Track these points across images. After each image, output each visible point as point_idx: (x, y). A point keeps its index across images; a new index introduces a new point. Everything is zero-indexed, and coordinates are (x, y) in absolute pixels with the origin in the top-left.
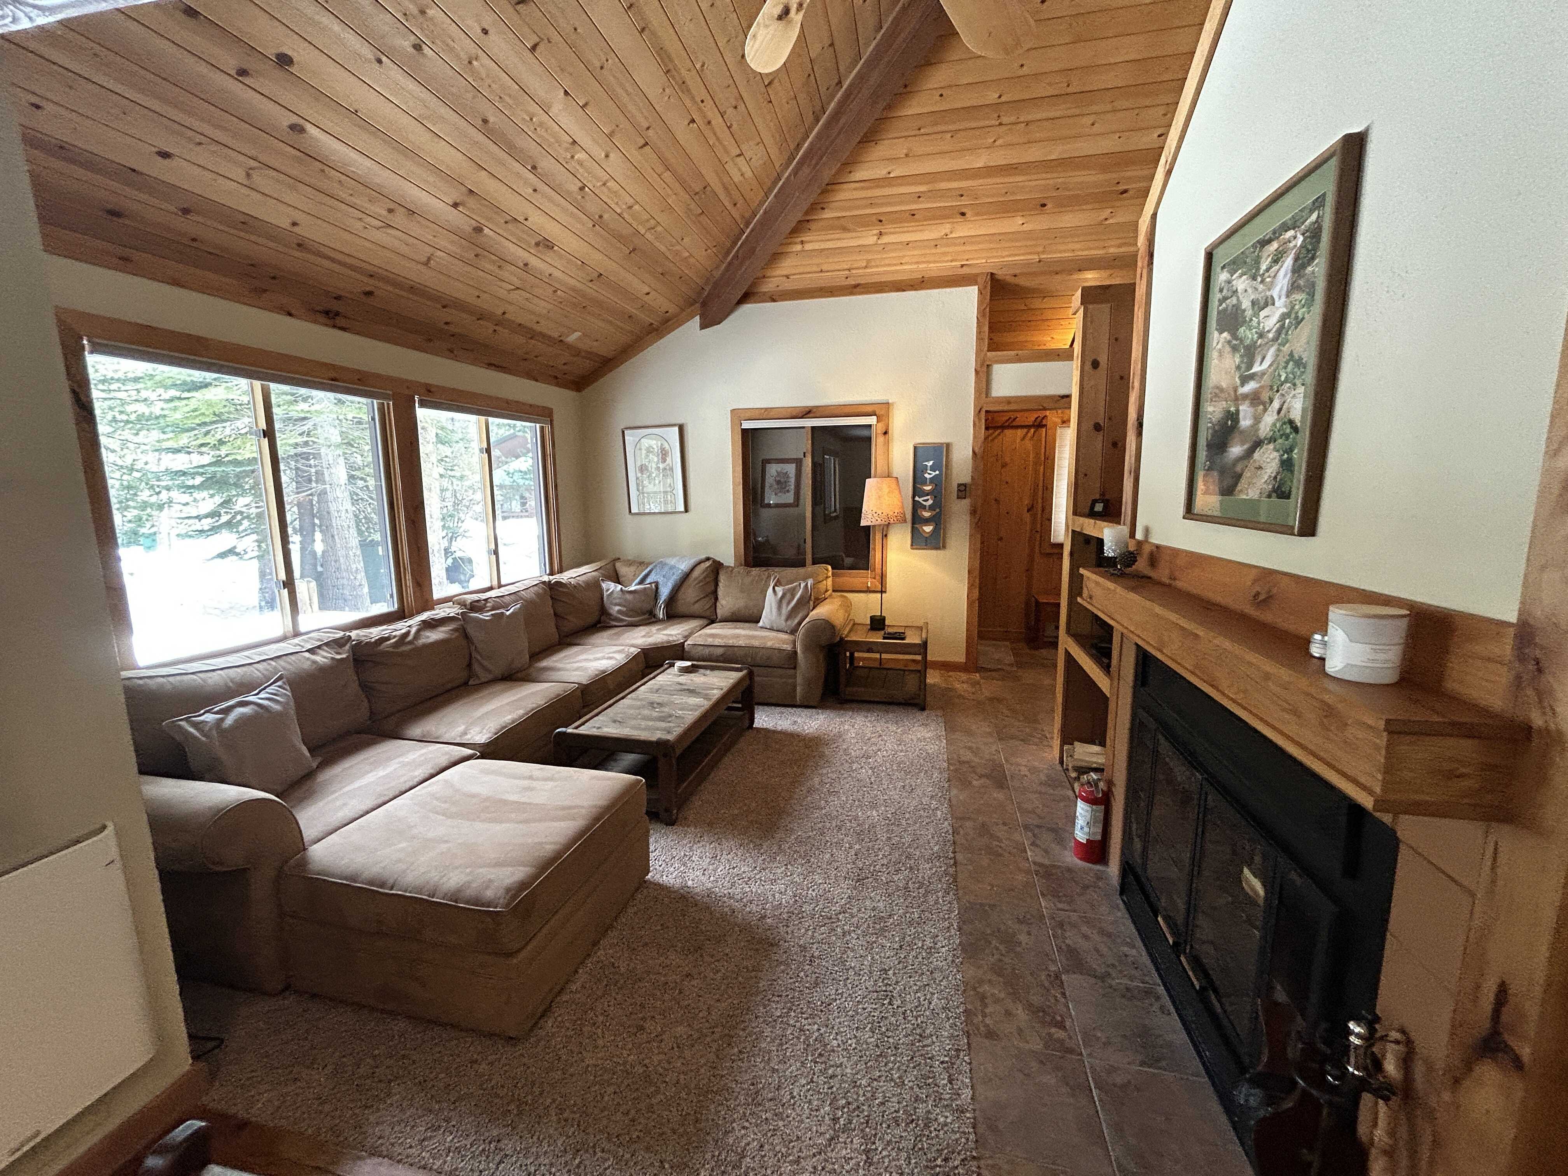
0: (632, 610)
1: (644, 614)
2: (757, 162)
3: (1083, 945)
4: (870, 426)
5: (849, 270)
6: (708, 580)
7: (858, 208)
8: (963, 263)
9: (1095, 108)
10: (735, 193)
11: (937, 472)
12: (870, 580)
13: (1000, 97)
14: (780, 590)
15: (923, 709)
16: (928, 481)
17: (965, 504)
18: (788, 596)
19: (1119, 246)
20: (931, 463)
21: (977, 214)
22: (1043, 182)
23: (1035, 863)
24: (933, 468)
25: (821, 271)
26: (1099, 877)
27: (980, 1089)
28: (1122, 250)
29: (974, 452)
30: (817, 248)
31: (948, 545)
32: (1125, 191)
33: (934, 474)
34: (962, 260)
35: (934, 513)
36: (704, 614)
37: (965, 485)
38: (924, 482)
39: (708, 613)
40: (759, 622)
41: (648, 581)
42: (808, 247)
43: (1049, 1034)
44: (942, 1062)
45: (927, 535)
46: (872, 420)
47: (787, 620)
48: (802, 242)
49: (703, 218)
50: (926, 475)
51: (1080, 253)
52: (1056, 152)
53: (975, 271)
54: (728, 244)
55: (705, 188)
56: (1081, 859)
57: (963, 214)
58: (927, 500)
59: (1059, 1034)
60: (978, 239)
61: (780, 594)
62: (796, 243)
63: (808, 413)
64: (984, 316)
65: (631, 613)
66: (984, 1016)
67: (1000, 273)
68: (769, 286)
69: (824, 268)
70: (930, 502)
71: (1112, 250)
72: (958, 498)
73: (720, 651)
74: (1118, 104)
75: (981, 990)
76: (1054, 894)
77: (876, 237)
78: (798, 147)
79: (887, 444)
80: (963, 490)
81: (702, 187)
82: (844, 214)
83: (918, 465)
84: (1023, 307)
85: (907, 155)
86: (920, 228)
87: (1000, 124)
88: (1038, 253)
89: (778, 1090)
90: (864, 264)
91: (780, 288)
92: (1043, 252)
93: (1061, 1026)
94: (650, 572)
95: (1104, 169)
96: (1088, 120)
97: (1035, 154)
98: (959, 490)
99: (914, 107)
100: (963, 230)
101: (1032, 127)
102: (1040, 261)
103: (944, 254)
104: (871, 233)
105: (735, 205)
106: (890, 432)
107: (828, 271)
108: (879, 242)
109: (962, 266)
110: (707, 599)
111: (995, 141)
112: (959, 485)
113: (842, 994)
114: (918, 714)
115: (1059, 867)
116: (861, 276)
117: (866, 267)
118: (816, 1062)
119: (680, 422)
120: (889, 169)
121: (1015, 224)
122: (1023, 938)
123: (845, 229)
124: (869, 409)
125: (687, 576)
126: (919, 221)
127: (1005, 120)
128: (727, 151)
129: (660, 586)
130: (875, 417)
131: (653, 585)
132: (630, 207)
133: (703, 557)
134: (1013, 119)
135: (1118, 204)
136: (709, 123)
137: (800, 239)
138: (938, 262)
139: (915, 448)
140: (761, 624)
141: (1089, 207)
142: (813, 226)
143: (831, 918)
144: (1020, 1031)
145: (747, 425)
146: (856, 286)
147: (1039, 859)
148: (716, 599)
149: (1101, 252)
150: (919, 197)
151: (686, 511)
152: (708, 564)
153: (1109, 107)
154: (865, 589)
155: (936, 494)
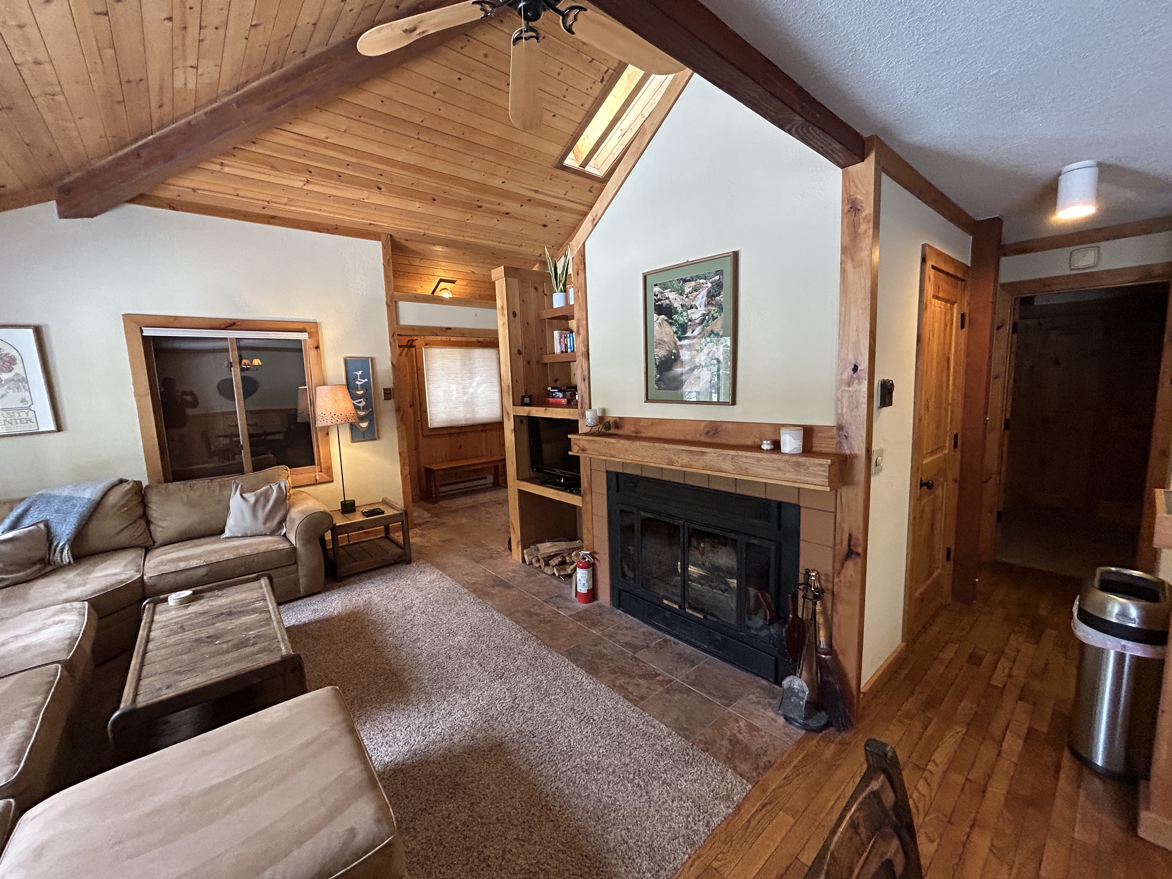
0: (13, 564)
1: (34, 564)
2: (205, 79)
3: (628, 639)
4: (299, 341)
5: (268, 202)
6: (131, 504)
7: (290, 154)
8: (371, 222)
9: (474, 153)
10: (168, 95)
11: (366, 380)
12: (317, 473)
13: (422, 121)
14: (251, 497)
15: (409, 562)
16: (359, 387)
17: (390, 405)
18: (262, 500)
19: (472, 237)
20: (360, 372)
21: (390, 192)
22: (437, 185)
23: (570, 616)
24: (362, 377)
25: (237, 195)
26: (600, 606)
27: (664, 720)
28: (473, 240)
29: (392, 364)
30: (238, 174)
31: (381, 435)
32: (480, 207)
33: (364, 381)
34: (370, 220)
35: (368, 412)
36: (135, 542)
37: (389, 389)
38: (356, 388)
39: (140, 541)
40: (222, 532)
41: (27, 521)
42: (226, 170)
43: (658, 681)
44: (643, 724)
45: (364, 430)
46: (304, 336)
47: (265, 523)
48: (222, 164)
49: (120, 108)
50: (357, 382)
51: (450, 236)
52: (448, 170)
53: (379, 230)
54: (129, 139)
55: (141, 80)
56: (587, 603)
57: (380, 188)
58: (360, 402)
59: (660, 678)
60: (386, 209)
61: (252, 500)
62: (214, 163)
63: (232, 325)
64: (388, 264)
65: (12, 568)
66: (631, 693)
67: (396, 236)
68: (167, 193)
69: (241, 193)
70: (363, 404)
71: (467, 239)
72: (385, 399)
73: (203, 571)
74: (488, 157)
75: (617, 685)
76: (593, 624)
77: (303, 183)
78: (248, 82)
79: (319, 357)
80: (388, 394)
81: (138, 79)
82: (275, 155)
83: (349, 373)
84: (406, 262)
85: (345, 131)
86: (345, 188)
87: (419, 139)
88: (424, 229)
89: (601, 802)
90: (285, 201)
91: (181, 198)
92: (428, 229)
93: (657, 675)
94: (26, 512)
95: (473, 190)
96: (470, 159)
97: (436, 166)
98: (385, 394)
99: (358, 99)
100: (377, 199)
101: (438, 149)
102: (424, 234)
103: (360, 212)
104: (300, 178)
105: (161, 106)
106: (321, 346)
107: (243, 197)
108: (305, 188)
109: (370, 224)
110: (137, 525)
111: (412, 148)
112: (385, 390)
113: (569, 736)
114: (409, 566)
115: (581, 612)
116: (278, 209)
117: (286, 204)
118: (600, 773)
119: (36, 322)
120: (328, 135)
121: (416, 206)
122: (605, 651)
123: (273, 167)
124: (300, 327)
125: (97, 506)
126: (343, 182)
127: (422, 137)
128: (185, 58)
129: (53, 525)
130: (306, 334)
131: (42, 526)
132: (38, 63)
133: (115, 479)
134: (426, 138)
135: (476, 212)
136: (185, 28)
137: (220, 161)
138: (353, 217)
139: (346, 361)
140: (227, 533)
141: (459, 209)
142: (240, 153)
143: (513, 707)
144: (649, 688)
145: (149, 332)
146: (273, 217)
147: (570, 613)
148: (148, 522)
149: (462, 238)
150: (348, 165)
151: (59, 428)
152: (126, 487)
153: (481, 156)
154: (314, 482)
155: (367, 397)
